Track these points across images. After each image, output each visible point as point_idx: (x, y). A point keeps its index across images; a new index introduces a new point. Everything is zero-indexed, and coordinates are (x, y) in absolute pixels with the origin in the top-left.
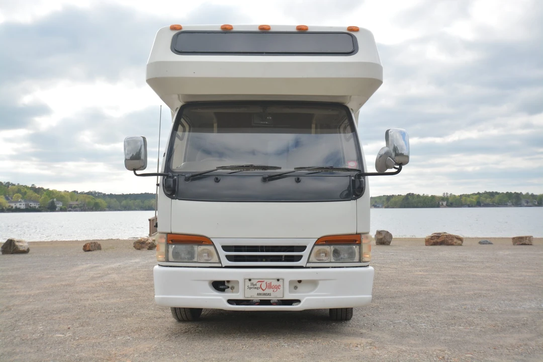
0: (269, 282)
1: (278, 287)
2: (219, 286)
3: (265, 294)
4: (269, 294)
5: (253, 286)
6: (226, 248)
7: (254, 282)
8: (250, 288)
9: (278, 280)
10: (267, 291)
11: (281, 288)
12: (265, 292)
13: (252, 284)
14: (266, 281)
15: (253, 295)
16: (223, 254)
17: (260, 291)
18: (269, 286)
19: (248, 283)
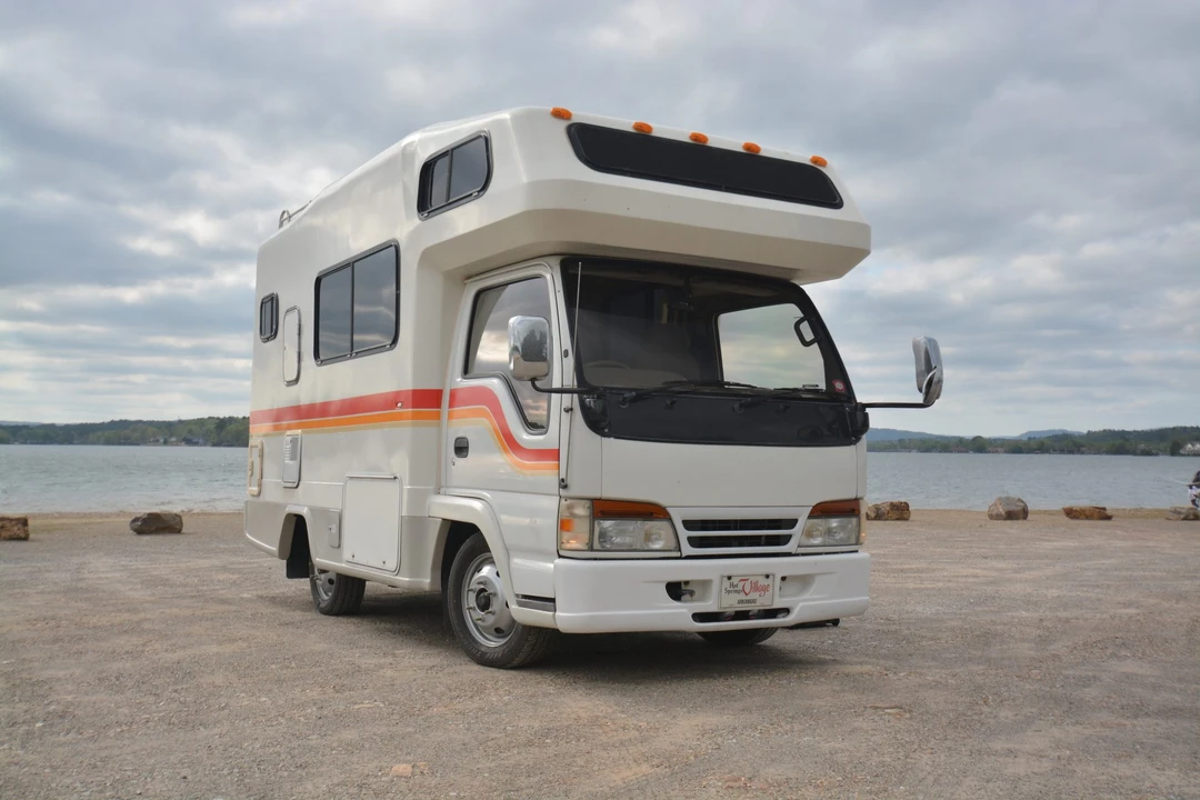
0: (754, 579)
1: (765, 589)
2: (676, 590)
3: (748, 601)
4: (754, 601)
5: (733, 589)
6: (689, 524)
7: (735, 580)
8: (729, 592)
9: (767, 576)
10: (752, 596)
11: (771, 590)
12: (748, 598)
13: (732, 585)
14: (751, 579)
15: (731, 603)
16: (684, 534)
17: (742, 596)
18: (755, 587)
19: (727, 583)
